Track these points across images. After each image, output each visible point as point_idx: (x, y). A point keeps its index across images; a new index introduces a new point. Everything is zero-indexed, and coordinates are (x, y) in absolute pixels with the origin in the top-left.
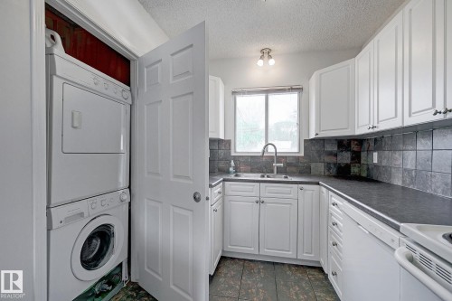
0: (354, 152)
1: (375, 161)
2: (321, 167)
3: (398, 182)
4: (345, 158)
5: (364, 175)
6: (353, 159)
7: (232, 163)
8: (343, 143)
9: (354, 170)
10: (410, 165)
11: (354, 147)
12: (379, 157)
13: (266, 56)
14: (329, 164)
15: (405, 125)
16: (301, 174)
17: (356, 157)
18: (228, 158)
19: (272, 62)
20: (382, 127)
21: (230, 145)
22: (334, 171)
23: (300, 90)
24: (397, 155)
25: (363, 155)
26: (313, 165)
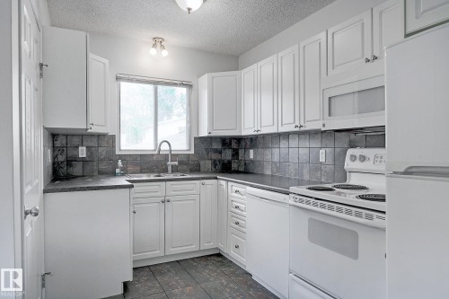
0: (234, 150)
1: (252, 157)
2: (209, 164)
3: (268, 172)
4: (227, 155)
5: (242, 169)
6: (233, 155)
7: (120, 163)
8: (226, 142)
9: (234, 166)
10: (276, 159)
11: (234, 145)
12: (255, 153)
13: (158, 44)
14: (215, 161)
15: (280, 131)
16: (192, 171)
17: (236, 154)
18: (112, 158)
19: (165, 53)
20: (264, 131)
21: (114, 142)
22: (219, 167)
23: (189, 86)
24: (268, 152)
25: (241, 152)
26: (202, 163)
